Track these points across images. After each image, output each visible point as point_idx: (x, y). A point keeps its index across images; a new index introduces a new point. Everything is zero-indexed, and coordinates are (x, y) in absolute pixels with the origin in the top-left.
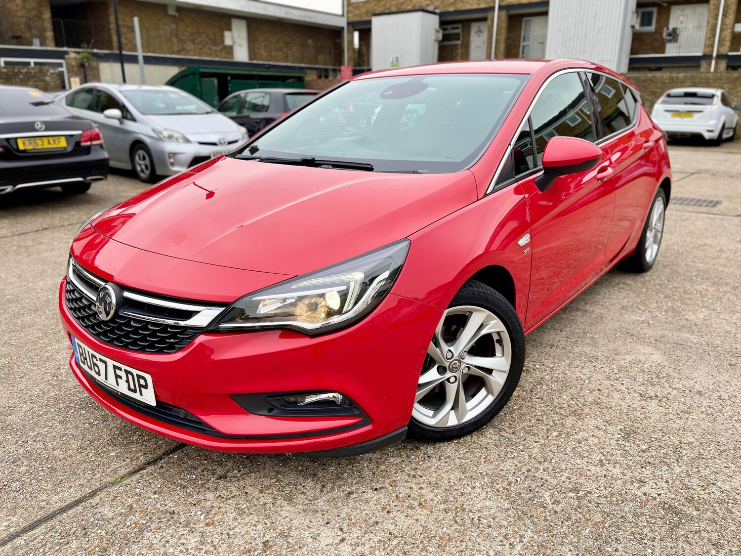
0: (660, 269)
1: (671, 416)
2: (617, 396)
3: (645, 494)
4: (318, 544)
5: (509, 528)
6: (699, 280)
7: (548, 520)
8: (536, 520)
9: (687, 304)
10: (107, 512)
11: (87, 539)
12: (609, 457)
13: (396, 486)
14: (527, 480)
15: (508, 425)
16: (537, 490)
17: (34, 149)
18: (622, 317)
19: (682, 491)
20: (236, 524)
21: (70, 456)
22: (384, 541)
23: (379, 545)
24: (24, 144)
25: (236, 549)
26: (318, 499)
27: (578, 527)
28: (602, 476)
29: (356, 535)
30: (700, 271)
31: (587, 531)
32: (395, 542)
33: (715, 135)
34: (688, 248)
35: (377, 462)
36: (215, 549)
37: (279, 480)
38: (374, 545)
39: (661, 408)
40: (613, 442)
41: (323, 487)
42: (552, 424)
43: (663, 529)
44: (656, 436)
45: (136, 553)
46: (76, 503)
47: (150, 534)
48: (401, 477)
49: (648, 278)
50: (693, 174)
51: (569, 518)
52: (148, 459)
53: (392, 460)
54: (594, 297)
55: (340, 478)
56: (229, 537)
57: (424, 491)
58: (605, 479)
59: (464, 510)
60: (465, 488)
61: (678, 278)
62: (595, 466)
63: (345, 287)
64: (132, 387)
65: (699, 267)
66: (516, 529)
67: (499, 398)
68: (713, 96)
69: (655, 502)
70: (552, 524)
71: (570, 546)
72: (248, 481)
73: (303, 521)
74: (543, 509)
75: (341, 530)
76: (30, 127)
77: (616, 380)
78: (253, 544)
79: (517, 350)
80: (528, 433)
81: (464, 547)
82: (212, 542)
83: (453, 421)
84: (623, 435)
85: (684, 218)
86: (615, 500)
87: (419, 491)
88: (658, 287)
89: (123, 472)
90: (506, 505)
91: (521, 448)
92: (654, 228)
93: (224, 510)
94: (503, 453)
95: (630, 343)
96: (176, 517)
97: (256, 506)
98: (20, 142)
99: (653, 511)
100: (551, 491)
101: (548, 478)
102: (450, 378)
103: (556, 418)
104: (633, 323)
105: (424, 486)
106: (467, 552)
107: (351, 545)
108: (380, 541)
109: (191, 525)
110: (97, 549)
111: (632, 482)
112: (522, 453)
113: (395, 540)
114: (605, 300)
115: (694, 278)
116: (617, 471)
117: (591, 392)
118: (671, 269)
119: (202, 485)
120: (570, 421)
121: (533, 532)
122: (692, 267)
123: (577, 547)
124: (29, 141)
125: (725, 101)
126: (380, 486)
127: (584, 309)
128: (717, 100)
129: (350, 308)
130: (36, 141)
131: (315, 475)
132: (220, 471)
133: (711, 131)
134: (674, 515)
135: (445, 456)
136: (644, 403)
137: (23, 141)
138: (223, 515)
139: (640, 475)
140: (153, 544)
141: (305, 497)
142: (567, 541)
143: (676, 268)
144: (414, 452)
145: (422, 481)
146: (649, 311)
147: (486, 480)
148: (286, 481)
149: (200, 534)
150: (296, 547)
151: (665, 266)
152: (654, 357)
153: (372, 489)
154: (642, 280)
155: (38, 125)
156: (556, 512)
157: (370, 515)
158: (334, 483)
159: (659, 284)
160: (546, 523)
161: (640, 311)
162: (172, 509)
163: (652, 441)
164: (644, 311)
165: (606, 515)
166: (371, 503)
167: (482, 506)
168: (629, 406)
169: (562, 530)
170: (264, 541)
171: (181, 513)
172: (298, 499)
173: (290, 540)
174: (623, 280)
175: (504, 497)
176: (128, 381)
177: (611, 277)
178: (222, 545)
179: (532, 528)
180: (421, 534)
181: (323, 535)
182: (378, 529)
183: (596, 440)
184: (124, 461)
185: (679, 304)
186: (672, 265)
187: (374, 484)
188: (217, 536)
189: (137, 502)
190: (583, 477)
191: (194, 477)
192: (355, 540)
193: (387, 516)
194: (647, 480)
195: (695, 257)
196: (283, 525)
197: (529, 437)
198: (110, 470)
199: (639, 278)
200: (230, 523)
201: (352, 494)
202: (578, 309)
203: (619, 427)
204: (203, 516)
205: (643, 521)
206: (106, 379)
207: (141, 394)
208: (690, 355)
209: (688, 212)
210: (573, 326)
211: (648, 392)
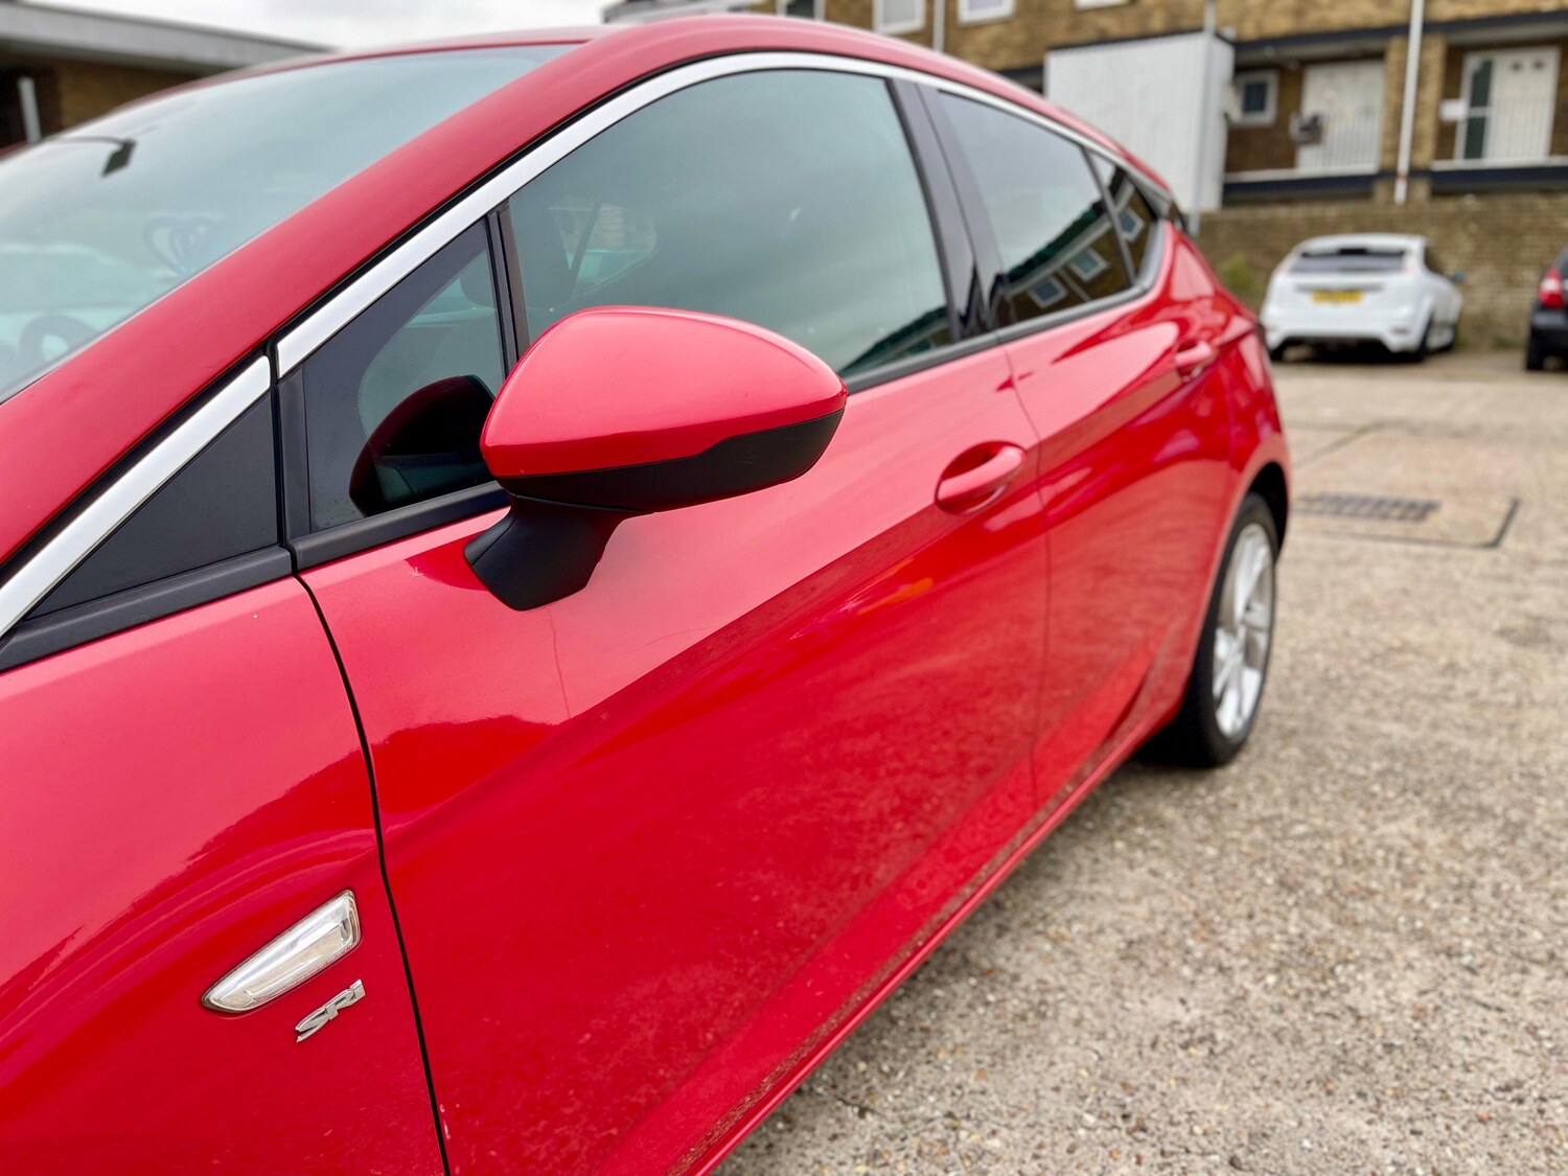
0: (1271, 748)
6: (1391, 794)
9: (1356, 926)
18: (1116, 1006)
30: (1391, 753)
33: (1411, 340)
34: (1354, 662)
50: (1363, 430)
61: (1324, 789)
65: (1388, 736)
85: (1344, 555)
88: (1258, 833)
92: (1242, 623)
104: (1154, 1044)
114: (1071, 910)
118: (1305, 749)
122: (1369, 738)
125: (1431, 263)
127: (985, 964)
128: (1414, 262)
133: (1403, 332)
143: (1319, 742)
151: (1288, 735)
154: (1211, 799)
159: (1263, 820)
186: (1308, 732)
195: (1376, 694)
199: (1201, 790)
209: (1354, 536)
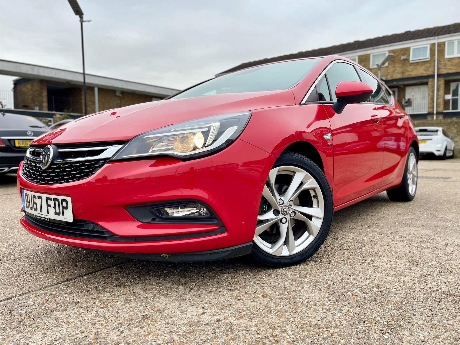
1: (441, 255)
2: (401, 248)
3: (430, 288)
4: (185, 315)
5: (330, 306)
6: (445, 203)
7: (360, 302)
8: (350, 302)
9: (440, 212)
10: (29, 302)
11: (10, 315)
12: (400, 273)
13: (245, 288)
14: (341, 283)
15: (325, 260)
16: (349, 288)
17: (25, 147)
18: (397, 217)
19: (457, 286)
20: (123, 307)
21: (11, 278)
22: (235, 313)
23: (231, 315)
24: (19, 143)
25: (122, 319)
26: (187, 294)
27: (383, 305)
28: (396, 281)
29: (214, 311)
31: (390, 306)
32: (243, 313)
33: (442, 153)
34: (435, 193)
35: (231, 278)
36: (106, 319)
37: (159, 286)
38: (227, 315)
39: (433, 252)
40: (402, 267)
41: (191, 289)
42: (357, 259)
43: (448, 304)
44: (432, 263)
45: (45, 322)
46: (8, 299)
47: (58, 313)
48: (247, 284)
49: (412, 203)
50: (431, 170)
51: (375, 300)
52: (65, 279)
53: (242, 277)
54: (377, 210)
55: (204, 285)
56: (117, 314)
57: (266, 290)
58: (399, 283)
59: (296, 298)
60: (296, 288)
61: (431, 203)
62: (391, 277)
63: (207, 129)
64: (58, 211)
65: (444, 199)
66: (336, 306)
67: (317, 238)
68: (437, 131)
69: (438, 292)
70: (363, 303)
71: (378, 313)
72: (136, 287)
73: (174, 305)
74: (355, 297)
75: (203, 308)
76: (24, 133)
77: (399, 241)
78: (135, 316)
79: (328, 203)
80: (340, 263)
81: (296, 315)
82: (104, 316)
83: (285, 252)
84: (409, 263)
85: (430, 183)
86: (408, 291)
87: (262, 290)
88: (419, 206)
89: (46, 285)
90: (327, 295)
91: (336, 269)
92: (412, 173)
93: (116, 301)
94: (323, 272)
95: (406, 227)
96: (79, 305)
97: (140, 298)
98: (16, 142)
99: (437, 295)
100: (360, 288)
101: (357, 282)
102: (282, 219)
103: (359, 257)
104: (406, 219)
105: (266, 288)
106: (299, 317)
107: (210, 315)
108: (232, 313)
109: (90, 308)
110: (16, 320)
111: (419, 283)
112: (336, 272)
113: (244, 312)
114: (385, 211)
115: (442, 203)
116: (407, 278)
117: (383, 246)
119: (102, 290)
120: (369, 259)
121: (349, 307)
122: (440, 199)
123: (384, 314)
124: (22, 141)
126: (234, 288)
127: (372, 215)
128: (440, 133)
129: (210, 143)
130: (27, 142)
131: (186, 284)
132: (116, 283)
133: (439, 151)
134: (454, 297)
135: (281, 274)
136: (420, 250)
137: (18, 142)
138: (115, 303)
139: (424, 280)
140: (59, 318)
141: (177, 293)
142: (375, 311)
143: (429, 200)
144: (259, 273)
145: (264, 286)
146: (416, 215)
147: (311, 284)
148: (164, 286)
149: (96, 312)
150: (168, 317)
152: (423, 232)
153: (227, 289)
154: (408, 204)
155: (29, 133)
156: (365, 298)
157: (226, 301)
158: (199, 287)
160: (358, 303)
161: (409, 215)
162: (78, 301)
163: (430, 265)
164: (412, 215)
165: (403, 299)
166: (227, 296)
167: (309, 296)
168: (411, 251)
169: (370, 306)
170: (144, 315)
171: (84, 303)
172: (172, 295)
173: (164, 314)
174: (396, 204)
175: (325, 291)
176: (55, 207)
177: (387, 203)
178: (111, 317)
179: (348, 305)
180: (263, 309)
181: (189, 310)
182: (230, 307)
183: (390, 266)
184: (48, 280)
185: (435, 212)
187: (229, 287)
188: (109, 313)
189: (52, 298)
190: (383, 282)
191: (97, 286)
192: (214, 313)
193: (238, 301)
194: (429, 282)
195: (440, 196)
196: (159, 307)
197: (341, 265)
198: (37, 284)
200: (120, 307)
201: (213, 292)
202: (367, 215)
203: (405, 260)
204: (100, 303)
205: (431, 300)
206: (41, 212)
207: (63, 215)
208: (447, 230)
210: (366, 221)
211: (422, 246)
